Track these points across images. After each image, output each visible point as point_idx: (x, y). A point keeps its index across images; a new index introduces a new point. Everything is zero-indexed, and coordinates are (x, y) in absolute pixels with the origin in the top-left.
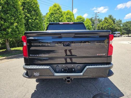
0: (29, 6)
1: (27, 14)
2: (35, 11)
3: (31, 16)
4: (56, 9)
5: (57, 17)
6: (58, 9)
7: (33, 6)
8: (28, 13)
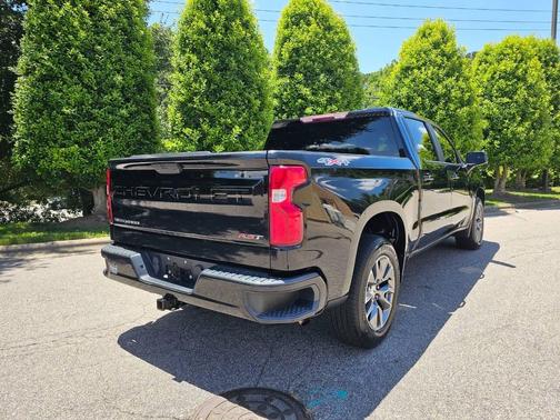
0: (310, 58)
1: (301, 87)
2: (329, 72)
3: (313, 94)
4: (426, 44)
5: (425, 82)
6: (436, 45)
7: (325, 54)
8: (306, 85)
